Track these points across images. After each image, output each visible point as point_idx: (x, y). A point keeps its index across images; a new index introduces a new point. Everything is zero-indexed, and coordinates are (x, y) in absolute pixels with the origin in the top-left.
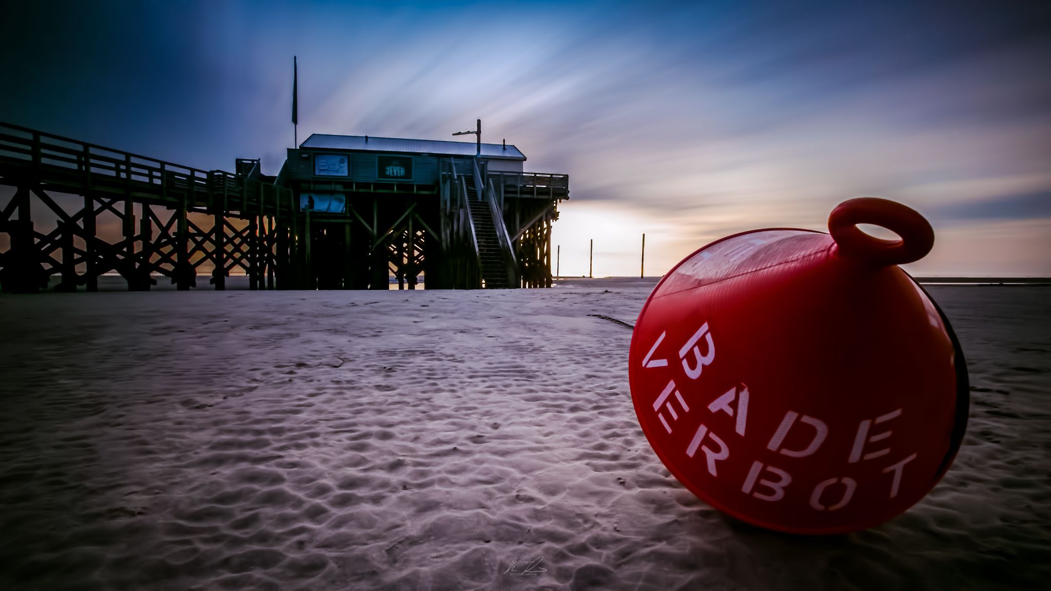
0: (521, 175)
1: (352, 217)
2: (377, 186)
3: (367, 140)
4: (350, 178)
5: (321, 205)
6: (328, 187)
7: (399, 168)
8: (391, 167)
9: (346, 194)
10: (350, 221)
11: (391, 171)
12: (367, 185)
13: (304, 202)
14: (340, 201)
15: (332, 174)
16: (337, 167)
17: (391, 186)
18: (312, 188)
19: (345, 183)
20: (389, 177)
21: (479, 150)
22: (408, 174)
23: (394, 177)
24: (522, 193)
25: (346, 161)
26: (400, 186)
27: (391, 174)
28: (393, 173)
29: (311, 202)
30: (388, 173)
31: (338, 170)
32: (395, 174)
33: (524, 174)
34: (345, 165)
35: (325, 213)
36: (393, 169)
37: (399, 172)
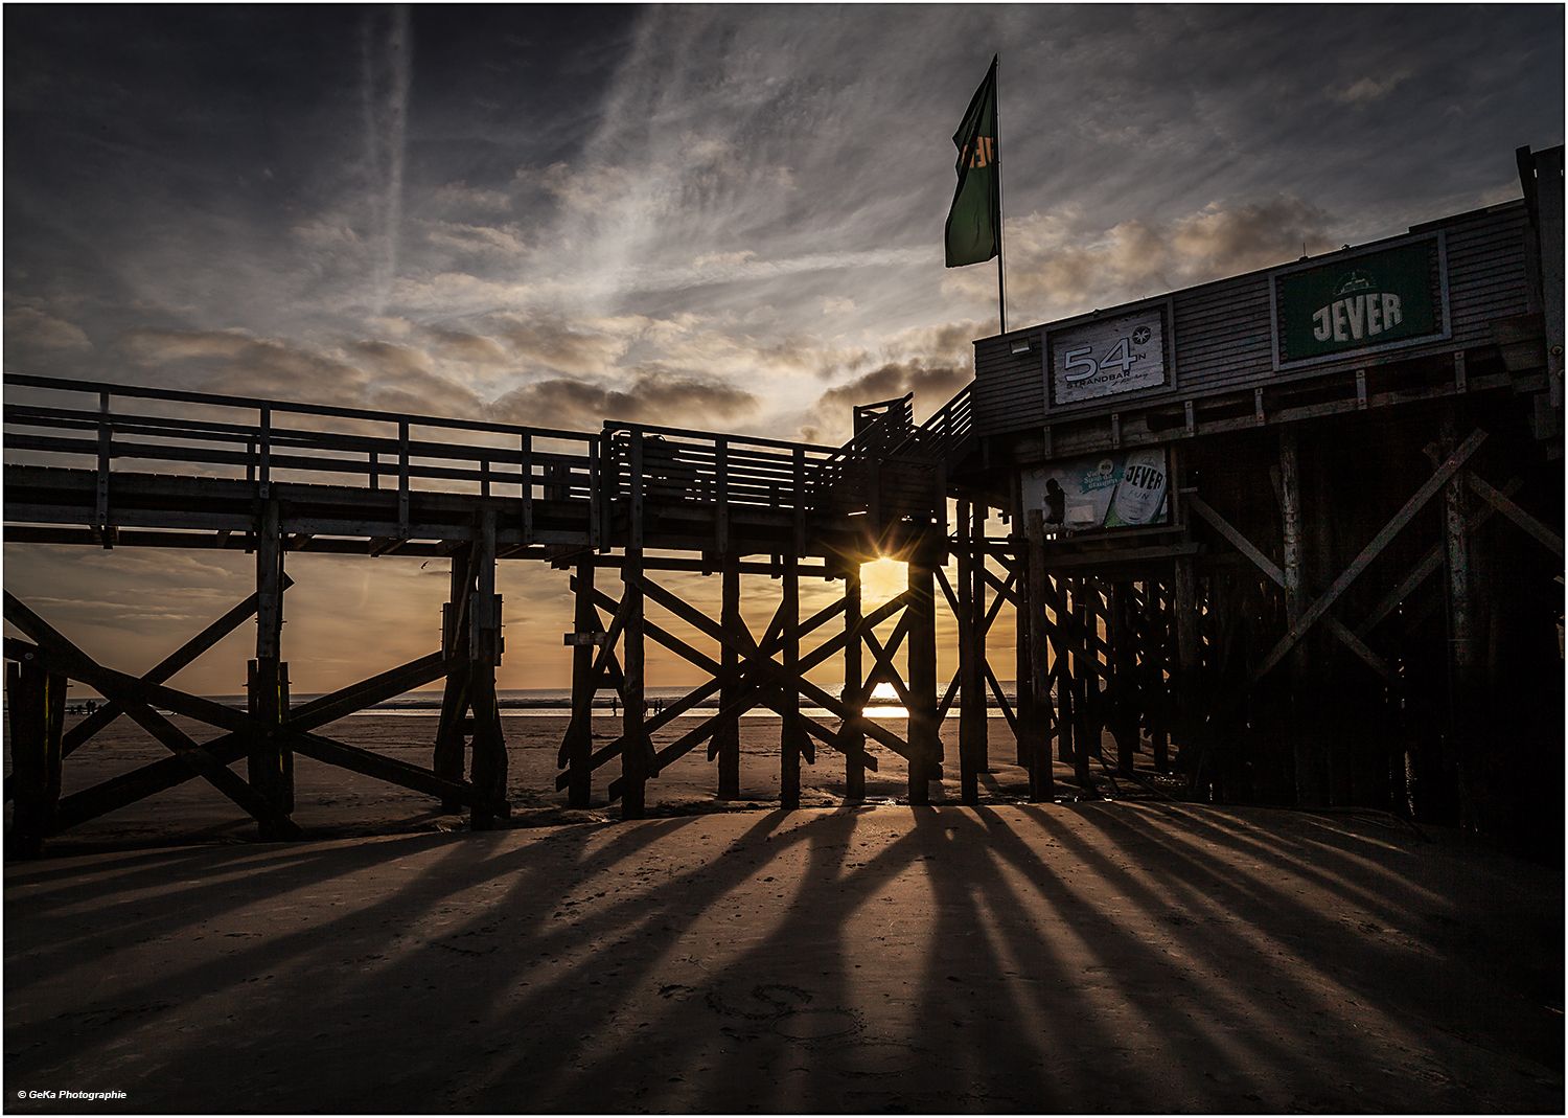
1: (1200, 530)
2: (1282, 395)
4: (1173, 387)
5: (1091, 504)
6: (1099, 440)
9: (1165, 450)
10: (1189, 548)
12: (1242, 402)
14: (1149, 480)
15: (1111, 388)
16: (1126, 361)
17: (1341, 385)
19: (1154, 412)
20: (1331, 346)
22: (1420, 313)
23: (1352, 346)
25: (1156, 328)
26: (1380, 379)
29: (1057, 498)
30: (1321, 335)
31: (1127, 372)
32: (1357, 334)
34: (1153, 347)
35: (1099, 530)
36: (1343, 312)
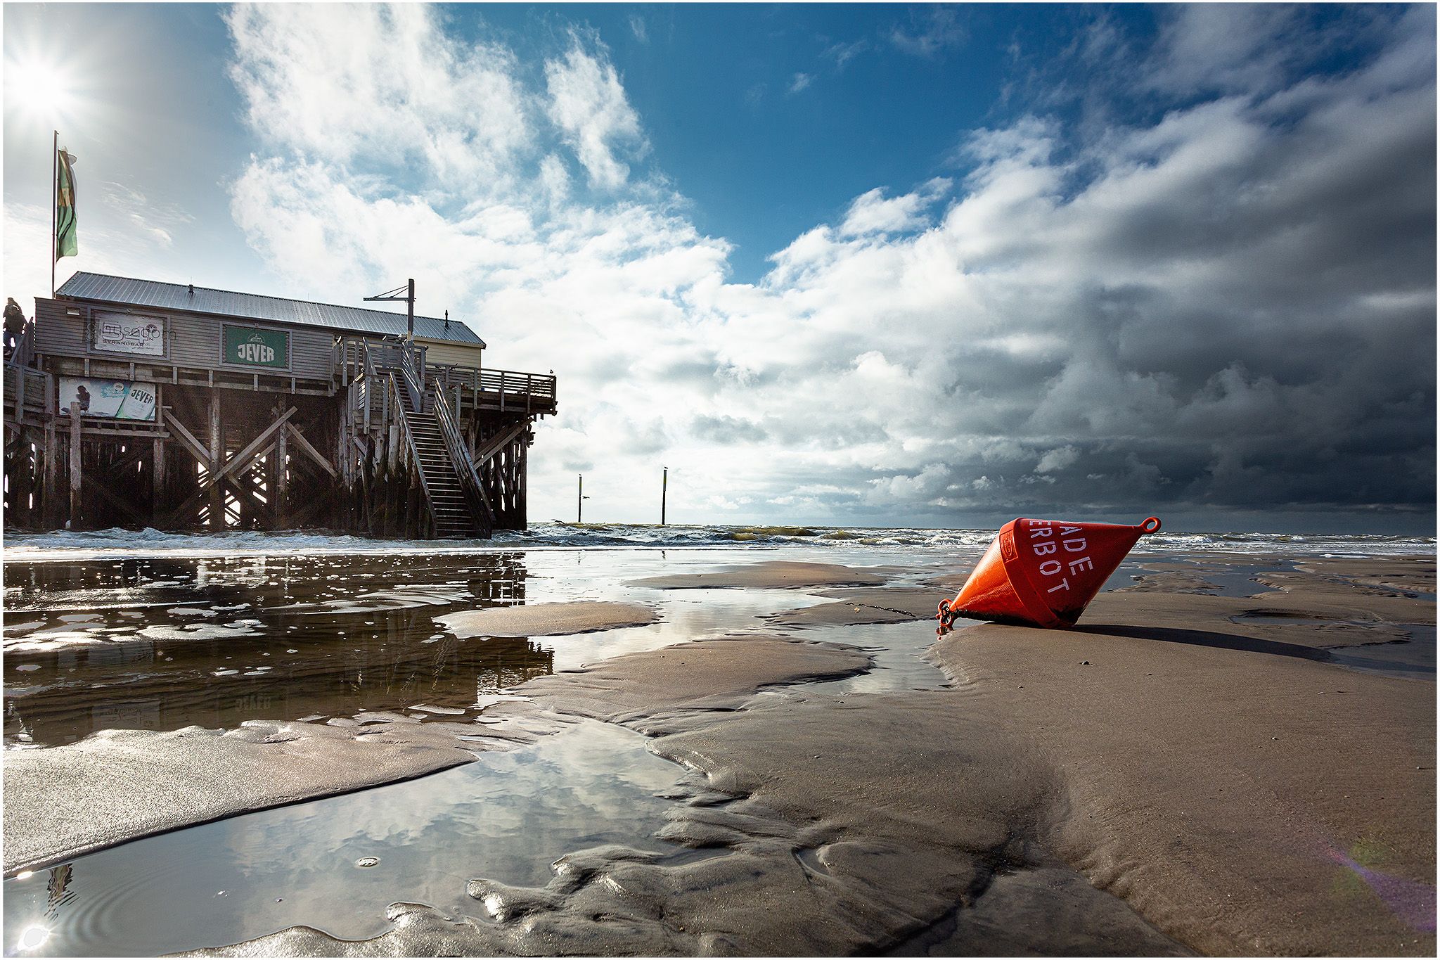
0: (478, 371)
1: (169, 427)
2: (221, 376)
3: (191, 292)
4: (168, 359)
5: (105, 402)
6: (120, 372)
7: (263, 347)
8: (249, 346)
9: (157, 385)
10: (164, 435)
11: (249, 352)
12: (200, 374)
13: (68, 395)
14: (145, 398)
15: (130, 349)
16: (142, 338)
17: (248, 379)
18: (87, 373)
19: (160, 370)
20: (244, 362)
21: (411, 328)
22: (281, 359)
23: (253, 364)
24: (481, 401)
25: (160, 328)
26: (263, 380)
27: (249, 359)
28: (252, 356)
29: (84, 397)
30: (241, 356)
31: (142, 344)
32: (256, 358)
33: (482, 372)
34: (158, 335)
35: (113, 418)
36: (251, 349)
37: (263, 354)
